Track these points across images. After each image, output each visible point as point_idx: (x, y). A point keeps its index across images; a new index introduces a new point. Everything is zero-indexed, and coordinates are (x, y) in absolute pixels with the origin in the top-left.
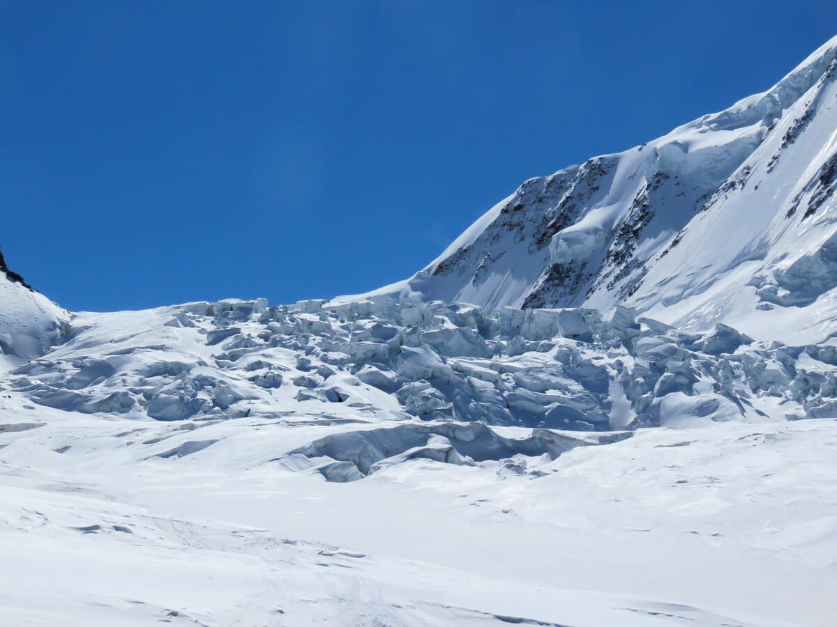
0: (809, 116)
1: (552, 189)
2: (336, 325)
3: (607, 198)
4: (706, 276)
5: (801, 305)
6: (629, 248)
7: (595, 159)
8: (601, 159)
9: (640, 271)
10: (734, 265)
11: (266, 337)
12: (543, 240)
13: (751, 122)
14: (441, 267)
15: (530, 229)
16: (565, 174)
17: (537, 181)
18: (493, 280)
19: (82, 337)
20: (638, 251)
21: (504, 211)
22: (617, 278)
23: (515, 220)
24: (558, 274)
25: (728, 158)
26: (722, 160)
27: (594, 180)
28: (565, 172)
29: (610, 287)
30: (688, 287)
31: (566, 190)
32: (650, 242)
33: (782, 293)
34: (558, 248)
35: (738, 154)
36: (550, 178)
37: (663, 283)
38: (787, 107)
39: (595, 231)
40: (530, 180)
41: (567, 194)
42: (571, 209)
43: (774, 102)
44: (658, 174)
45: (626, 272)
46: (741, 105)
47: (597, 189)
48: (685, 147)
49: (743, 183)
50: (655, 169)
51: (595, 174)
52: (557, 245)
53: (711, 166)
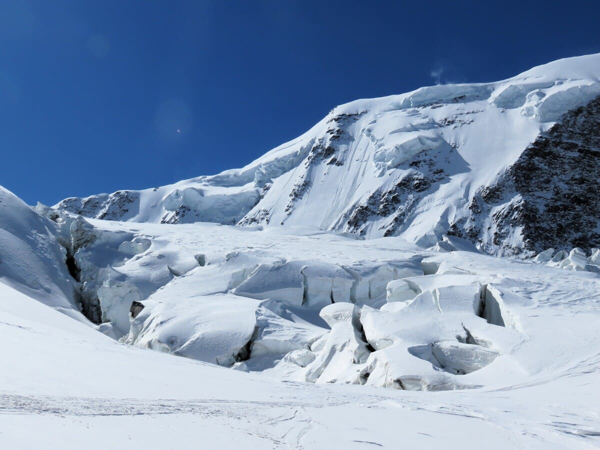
1: (88, 206)
8: (126, 192)
16: (98, 198)
17: (75, 200)
25: (234, 204)
26: (230, 204)
27: (124, 205)
28: (97, 197)
31: (102, 208)
35: (242, 202)
36: (86, 199)
38: (275, 177)
40: (70, 198)
41: (103, 211)
43: (261, 173)
44: (183, 207)
47: (127, 211)
48: (201, 193)
51: (124, 201)
53: (221, 207)
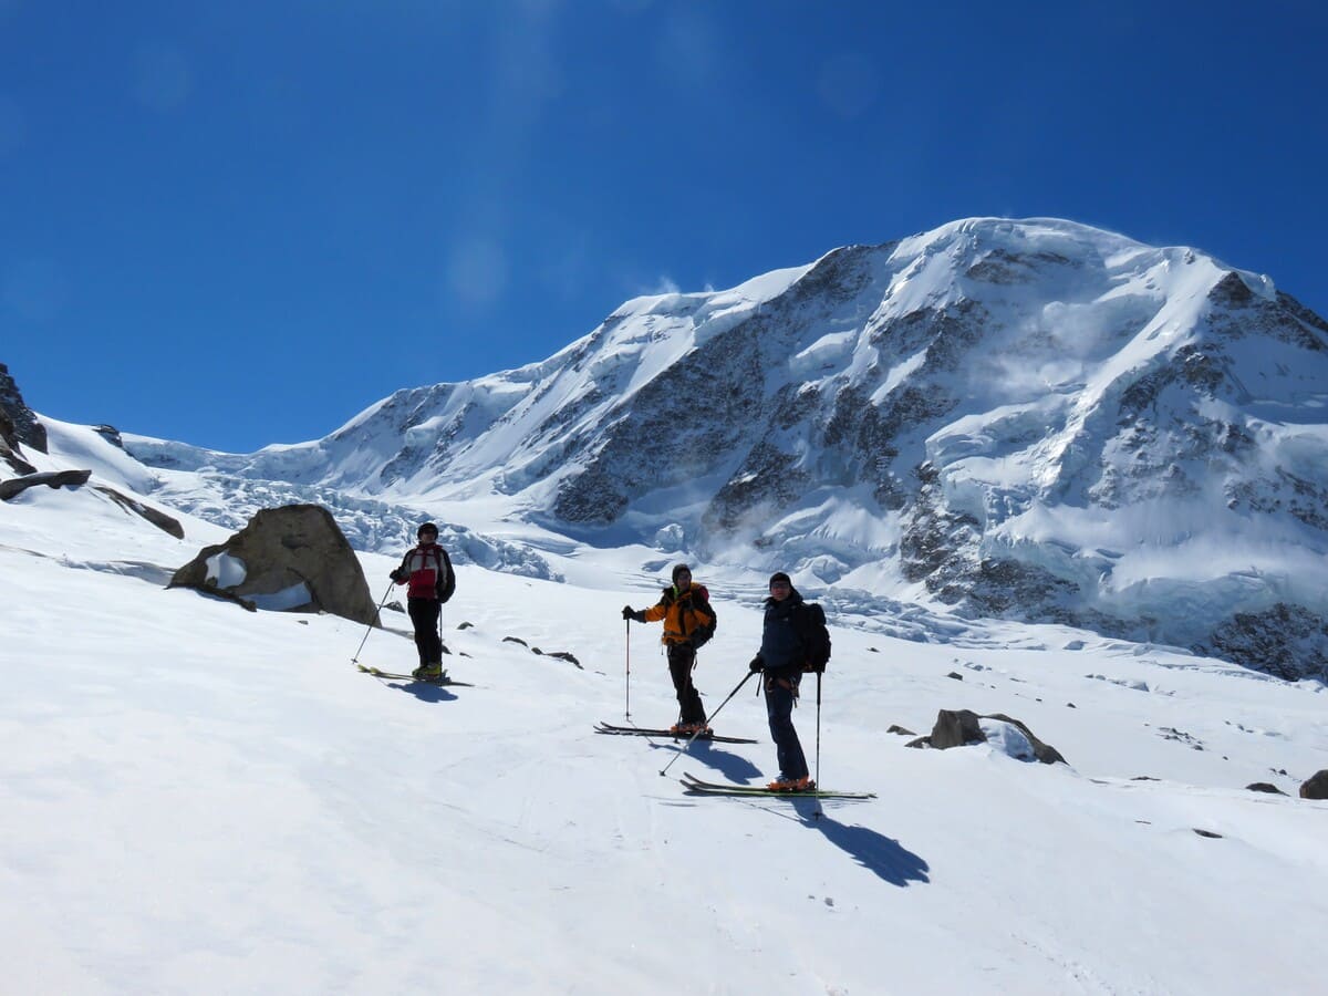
0: (550, 388)
1: (413, 398)
2: (274, 495)
3: (443, 412)
4: (476, 471)
5: (510, 495)
6: (447, 445)
7: (441, 384)
8: (445, 385)
9: (449, 460)
10: (491, 467)
11: (246, 499)
12: (402, 430)
13: (526, 380)
14: (341, 436)
15: (397, 421)
16: (423, 390)
17: (406, 391)
18: (368, 452)
19: (166, 487)
20: (451, 448)
21: (384, 407)
22: (437, 462)
23: (389, 414)
24: (407, 453)
25: (507, 402)
26: (504, 403)
27: (438, 398)
29: (432, 466)
30: (466, 474)
31: (422, 401)
32: (457, 444)
33: (504, 487)
34: (409, 438)
35: (514, 399)
36: (414, 391)
37: (456, 470)
38: (544, 378)
39: (431, 431)
40: (402, 389)
41: (421, 403)
42: (422, 413)
43: (540, 373)
44: (471, 404)
45: (441, 459)
46: (526, 368)
47: (439, 404)
48: (488, 389)
49: (510, 419)
50: (471, 399)
51: (440, 394)
52: (409, 436)
53: (499, 405)
